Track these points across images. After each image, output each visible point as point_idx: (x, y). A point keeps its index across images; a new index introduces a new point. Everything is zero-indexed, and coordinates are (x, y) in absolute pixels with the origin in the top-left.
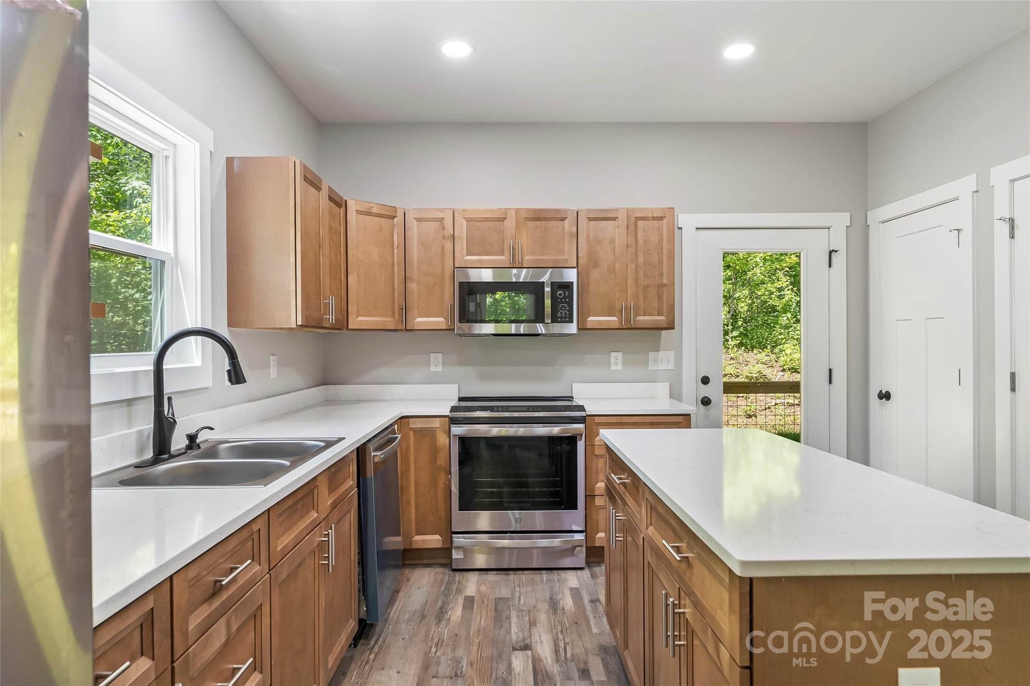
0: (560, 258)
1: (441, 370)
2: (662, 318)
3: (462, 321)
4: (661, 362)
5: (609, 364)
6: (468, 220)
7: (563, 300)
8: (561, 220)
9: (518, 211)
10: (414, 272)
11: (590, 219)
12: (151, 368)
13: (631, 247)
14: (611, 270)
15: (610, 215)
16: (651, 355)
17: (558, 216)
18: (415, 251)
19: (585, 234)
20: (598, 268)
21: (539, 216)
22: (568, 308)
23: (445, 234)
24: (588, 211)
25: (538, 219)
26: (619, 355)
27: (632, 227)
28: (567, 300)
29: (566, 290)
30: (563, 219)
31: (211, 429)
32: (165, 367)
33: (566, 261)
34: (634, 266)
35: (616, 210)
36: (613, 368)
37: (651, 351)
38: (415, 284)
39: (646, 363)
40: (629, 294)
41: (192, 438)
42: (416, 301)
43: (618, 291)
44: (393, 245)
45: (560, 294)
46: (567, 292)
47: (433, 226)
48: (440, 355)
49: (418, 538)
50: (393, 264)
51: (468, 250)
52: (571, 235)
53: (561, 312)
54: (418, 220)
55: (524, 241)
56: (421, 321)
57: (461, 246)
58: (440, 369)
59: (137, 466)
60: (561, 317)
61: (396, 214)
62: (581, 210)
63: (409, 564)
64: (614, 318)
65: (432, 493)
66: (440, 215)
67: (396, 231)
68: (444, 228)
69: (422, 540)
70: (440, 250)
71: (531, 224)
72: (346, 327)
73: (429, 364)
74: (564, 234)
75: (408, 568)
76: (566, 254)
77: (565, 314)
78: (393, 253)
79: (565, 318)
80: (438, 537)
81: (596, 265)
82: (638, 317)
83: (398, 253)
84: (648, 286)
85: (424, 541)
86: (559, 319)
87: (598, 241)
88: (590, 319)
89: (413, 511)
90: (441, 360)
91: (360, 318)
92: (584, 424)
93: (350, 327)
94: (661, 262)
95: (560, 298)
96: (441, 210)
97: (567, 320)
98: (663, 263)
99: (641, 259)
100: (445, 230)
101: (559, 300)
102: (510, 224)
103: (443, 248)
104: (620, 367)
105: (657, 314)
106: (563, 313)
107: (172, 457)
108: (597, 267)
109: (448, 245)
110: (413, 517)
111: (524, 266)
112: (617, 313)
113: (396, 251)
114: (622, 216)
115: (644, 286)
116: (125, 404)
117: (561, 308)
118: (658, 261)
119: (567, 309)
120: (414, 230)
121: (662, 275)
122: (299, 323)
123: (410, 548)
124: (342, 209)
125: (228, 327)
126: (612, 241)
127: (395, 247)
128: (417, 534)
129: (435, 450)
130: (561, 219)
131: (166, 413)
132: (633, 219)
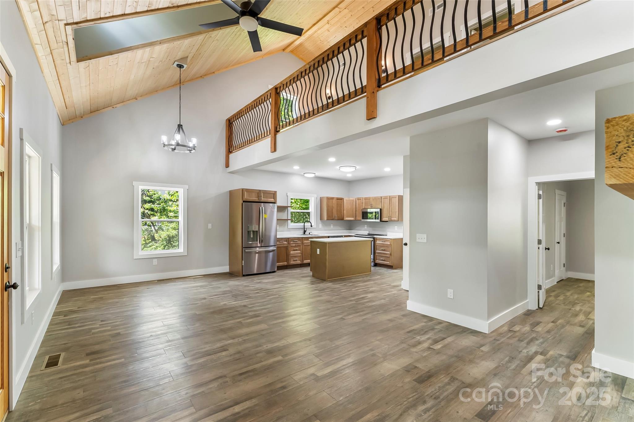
0: (379, 206)
1: (366, 228)
2: (396, 219)
8: (379, 199)
11: (383, 198)
15: (387, 197)
18: (357, 206)
19: (383, 201)
23: (361, 202)
25: (375, 199)
31: (312, 232)
32: (305, 225)
38: (357, 212)
40: (390, 214)
41: (309, 233)
42: (357, 215)
48: (366, 225)
50: (353, 209)
52: (380, 202)
54: (358, 200)
55: (373, 203)
56: (359, 219)
57: (364, 205)
61: (354, 199)
67: (354, 202)
82: (392, 218)
84: (394, 212)
87: (385, 203)
88: (384, 219)
91: (346, 218)
96: (361, 198)
97: (378, 219)
99: (392, 206)
102: (371, 200)
103: (361, 205)
108: (385, 208)
120: (357, 202)
122: (328, 219)
124: (342, 200)
125: (320, 220)
131: (305, 230)
132: (391, 198)
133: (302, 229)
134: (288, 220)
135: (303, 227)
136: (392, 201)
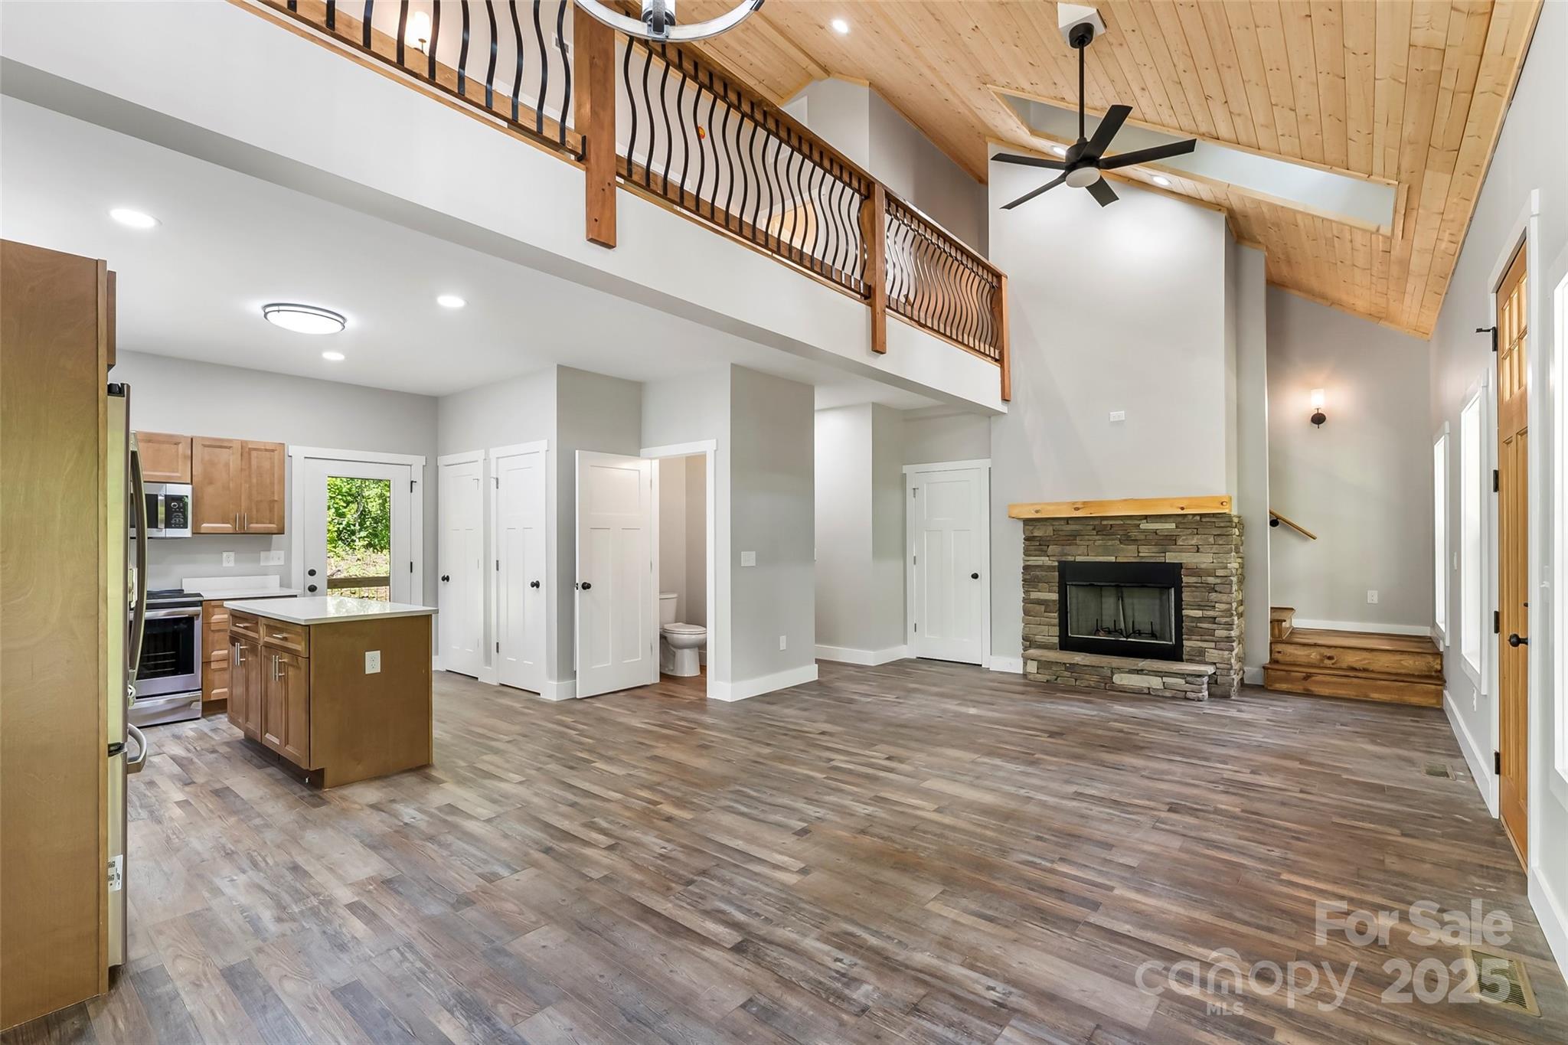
0: (174, 474)
2: (273, 525)
4: (272, 559)
5: (221, 562)
7: (177, 509)
11: (205, 446)
13: (245, 470)
14: (226, 488)
15: (224, 444)
16: (263, 554)
17: (174, 441)
19: (200, 457)
20: (213, 485)
22: (182, 516)
24: (203, 438)
25: (152, 442)
26: (232, 554)
27: (246, 455)
28: (182, 510)
29: (181, 502)
30: (177, 444)
33: (180, 477)
34: (248, 485)
35: (230, 441)
36: (225, 564)
37: (262, 551)
39: (258, 560)
40: (243, 507)
43: (232, 504)
45: (174, 505)
46: (181, 504)
52: (185, 457)
53: (176, 520)
60: (175, 524)
62: (195, 437)
64: (229, 525)
74: (178, 456)
76: (179, 472)
77: (180, 521)
79: (180, 524)
81: (211, 483)
82: (251, 524)
84: (261, 501)
86: (173, 526)
87: (213, 464)
88: (204, 525)
92: (201, 607)
94: (272, 484)
95: (174, 508)
97: (182, 526)
98: (274, 484)
99: (254, 481)
101: (173, 510)
104: (231, 564)
105: (268, 523)
106: (178, 520)
112: (231, 521)
114: (236, 446)
115: (257, 501)
117: (175, 516)
118: (270, 482)
121: (273, 493)
126: (227, 465)
130: (175, 443)
132: (247, 450)
136: (254, 462)
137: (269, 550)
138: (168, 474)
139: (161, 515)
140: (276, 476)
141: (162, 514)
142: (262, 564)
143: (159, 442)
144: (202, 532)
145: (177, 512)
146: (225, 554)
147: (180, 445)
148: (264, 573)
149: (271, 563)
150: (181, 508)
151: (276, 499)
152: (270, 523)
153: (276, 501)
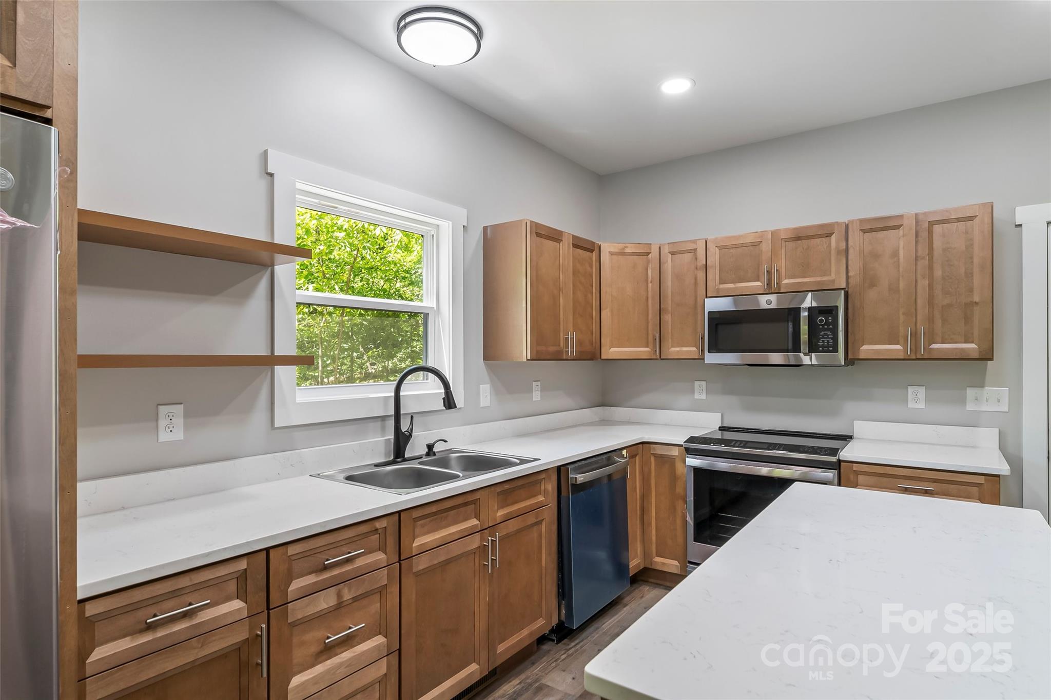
0: (825, 278)
1: (705, 398)
2: (973, 346)
3: (711, 351)
4: (987, 401)
5: (905, 401)
6: (721, 248)
7: (826, 327)
8: (827, 237)
9: (774, 233)
10: (668, 304)
11: (865, 231)
12: (393, 394)
13: (923, 258)
14: (894, 289)
15: (891, 224)
16: (971, 392)
17: (825, 232)
18: (669, 283)
19: (858, 249)
20: (875, 288)
21: (800, 236)
22: (832, 336)
23: (698, 264)
24: (862, 221)
25: (798, 238)
26: (921, 391)
27: (924, 235)
28: (831, 327)
29: (830, 315)
30: (829, 235)
31: (445, 441)
32: (402, 394)
33: (833, 281)
34: (928, 282)
35: (901, 217)
36: (911, 405)
37: (968, 387)
38: (670, 315)
39: (963, 401)
40: (919, 317)
41: (430, 447)
42: (670, 331)
43: (904, 314)
44: (647, 281)
45: (821, 321)
46: (830, 318)
47: (688, 257)
48: (704, 383)
49: (658, 559)
50: (648, 298)
51: (720, 278)
52: (839, 252)
53: (823, 341)
54: (673, 253)
55: (782, 264)
56: (674, 351)
57: (714, 275)
58: (703, 396)
59: (376, 465)
60: (823, 346)
61: (651, 250)
62: (852, 221)
63: (651, 582)
64: (898, 347)
65: (671, 519)
66: (692, 246)
67: (650, 266)
68: (696, 259)
69: (661, 562)
70: (693, 281)
71: (791, 245)
72: (599, 357)
73: (693, 392)
74: (830, 253)
75: (649, 586)
76: (832, 275)
77: (828, 342)
78: (648, 287)
79: (828, 347)
80: (676, 563)
81: (872, 285)
82: (934, 345)
83: (652, 287)
84: (950, 306)
85: (664, 564)
86: (821, 349)
87: (876, 256)
88: (865, 347)
89: (654, 532)
90: (705, 388)
91: (613, 349)
92: (836, 472)
93: (603, 357)
94: (969, 275)
95: (821, 325)
96: (695, 242)
97: (831, 349)
98: (973, 276)
99: (938, 273)
100: (698, 260)
101: (821, 327)
102: (766, 247)
103: (696, 279)
104: (921, 405)
105: (963, 341)
106: (825, 341)
107: (405, 460)
108: (873, 286)
109: (701, 275)
110: (654, 538)
111: (782, 291)
112: (902, 340)
113: (650, 285)
114: (909, 223)
115: (943, 306)
116: (379, 419)
117: (823, 336)
118: (966, 273)
119: (830, 336)
120: (669, 263)
121: (971, 290)
122: (529, 358)
123: (650, 567)
124: (594, 253)
125: (484, 360)
126: (895, 254)
127: (649, 282)
128: (657, 556)
129: (674, 478)
130: (826, 235)
131: (404, 428)
132: (926, 225)
133: (379, 424)
134: (271, 361)
135: (392, 412)
136: (937, 243)
137: (982, 386)
138: (819, 279)
139: (804, 337)
140: (976, 260)
141: (805, 334)
142: (970, 407)
143: (808, 237)
144: (861, 357)
145: (826, 329)
146: (911, 390)
147: (833, 237)
148: (973, 422)
149: (985, 408)
150: (830, 324)
151: (976, 298)
152: (966, 342)
153: (976, 303)
